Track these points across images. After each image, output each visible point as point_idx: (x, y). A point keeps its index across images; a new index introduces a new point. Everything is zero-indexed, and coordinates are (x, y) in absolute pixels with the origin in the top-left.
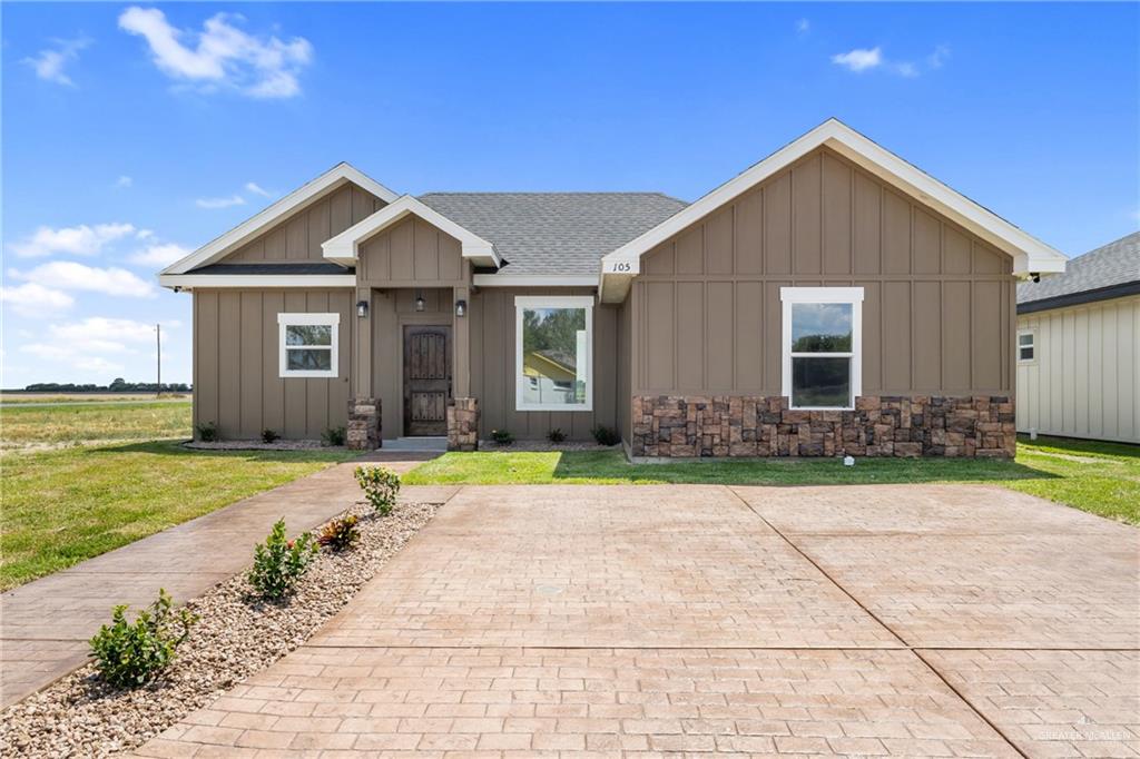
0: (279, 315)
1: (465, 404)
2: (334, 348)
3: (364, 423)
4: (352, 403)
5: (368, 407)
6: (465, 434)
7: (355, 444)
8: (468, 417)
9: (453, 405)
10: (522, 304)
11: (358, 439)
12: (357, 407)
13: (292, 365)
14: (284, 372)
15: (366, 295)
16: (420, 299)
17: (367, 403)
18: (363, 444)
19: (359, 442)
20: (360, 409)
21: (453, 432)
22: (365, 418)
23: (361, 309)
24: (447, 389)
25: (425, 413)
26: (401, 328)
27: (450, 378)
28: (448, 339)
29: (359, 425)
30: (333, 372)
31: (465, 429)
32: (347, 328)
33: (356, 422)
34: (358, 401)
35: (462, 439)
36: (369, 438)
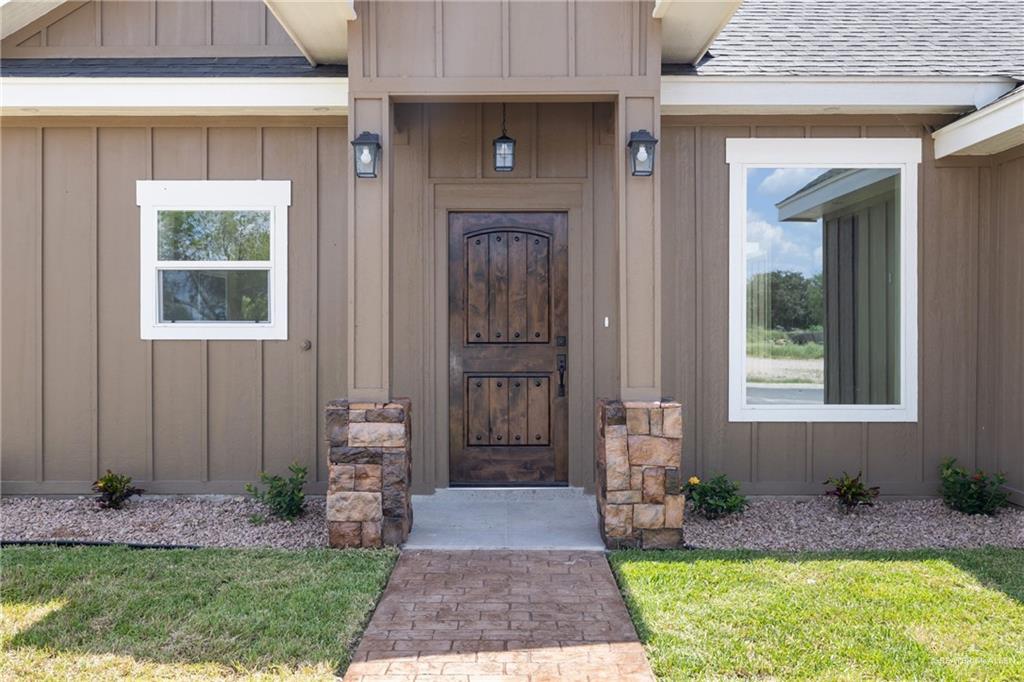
0: (140, 184)
1: (655, 418)
2: (277, 267)
3: (374, 471)
4: (341, 417)
5: (384, 428)
6: (655, 502)
7: (347, 529)
8: (663, 455)
9: (622, 421)
10: (743, 155)
11: (356, 516)
12: (354, 428)
13: (173, 311)
14: (153, 327)
15: (378, 120)
16: (505, 139)
17: (383, 418)
18: (371, 530)
19: (360, 524)
20: (363, 434)
21: (620, 497)
22: (374, 457)
23: (366, 156)
24: (554, 367)
25: (501, 428)
26: (442, 217)
27: (564, 342)
28: (557, 245)
29: (359, 476)
30: (275, 328)
31: (654, 488)
32: (309, 216)
33: (349, 467)
34: (357, 411)
35: (647, 515)
36: (385, 512)
